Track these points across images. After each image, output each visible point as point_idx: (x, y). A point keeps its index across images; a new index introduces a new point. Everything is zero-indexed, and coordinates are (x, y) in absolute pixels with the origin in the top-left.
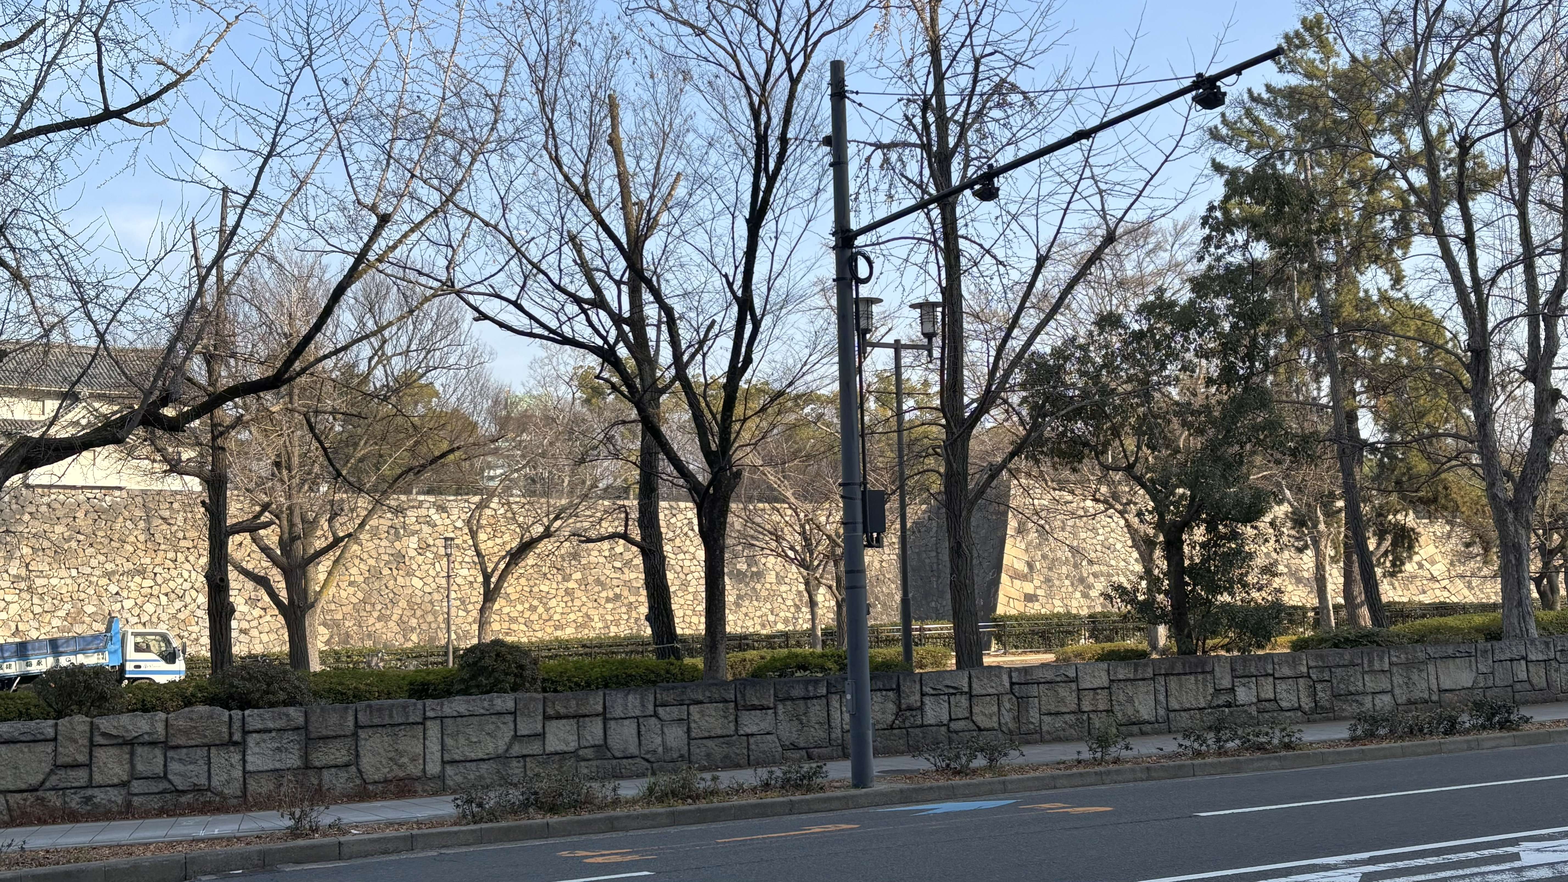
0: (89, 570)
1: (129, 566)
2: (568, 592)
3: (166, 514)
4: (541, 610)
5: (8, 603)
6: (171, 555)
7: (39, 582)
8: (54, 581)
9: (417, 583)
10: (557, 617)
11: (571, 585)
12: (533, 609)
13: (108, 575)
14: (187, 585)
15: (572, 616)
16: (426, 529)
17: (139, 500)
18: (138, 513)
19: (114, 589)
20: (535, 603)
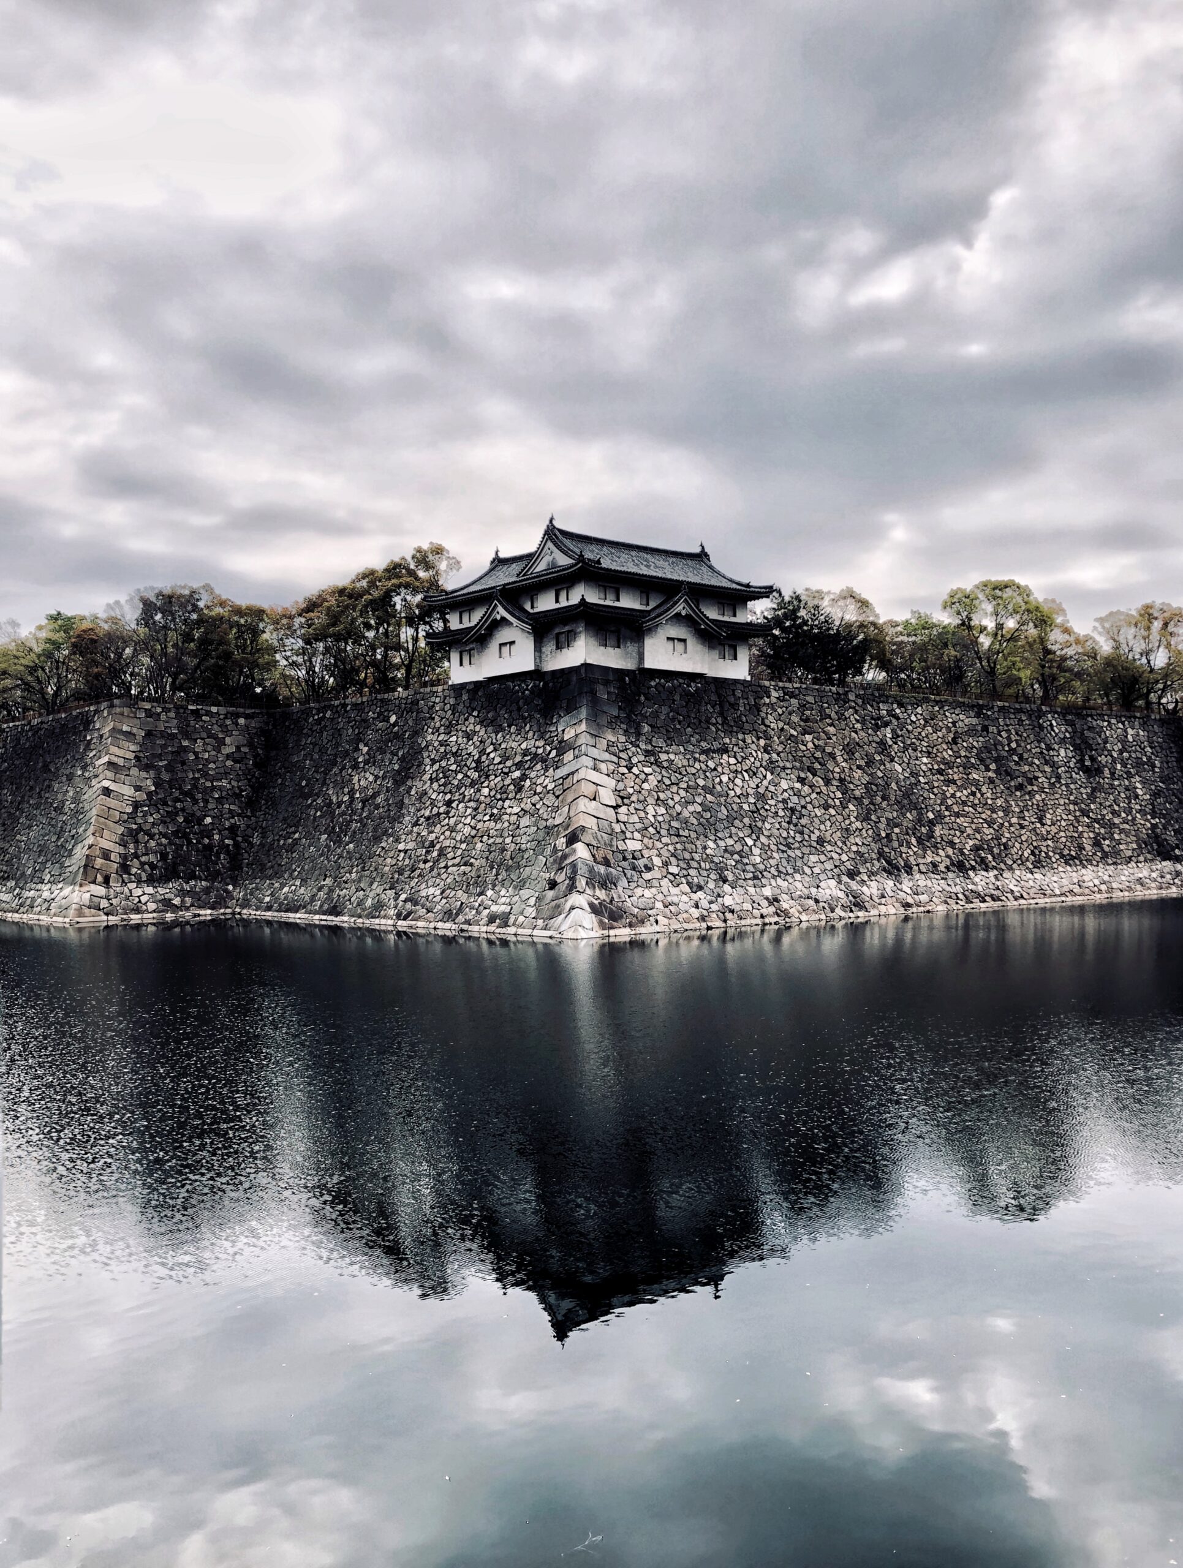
0: (691, 748)
1: (716, 745)
2: (991, 781)
3: (732, 700)
4: (978, 795)
5: (647, 775)
6: (740, 736)
7: (663, 757)
8: (672, 756)
9: (899, 769)
10: (990, 802)
11: (991, 774)
12: (973, 794)
13: (703, 752)
14: (758, 764)
15: (999, 802)
16: (894, 721)
17: (713, 687)
18: (714, 698)
19: (711, 764)
20: (974, 789)
